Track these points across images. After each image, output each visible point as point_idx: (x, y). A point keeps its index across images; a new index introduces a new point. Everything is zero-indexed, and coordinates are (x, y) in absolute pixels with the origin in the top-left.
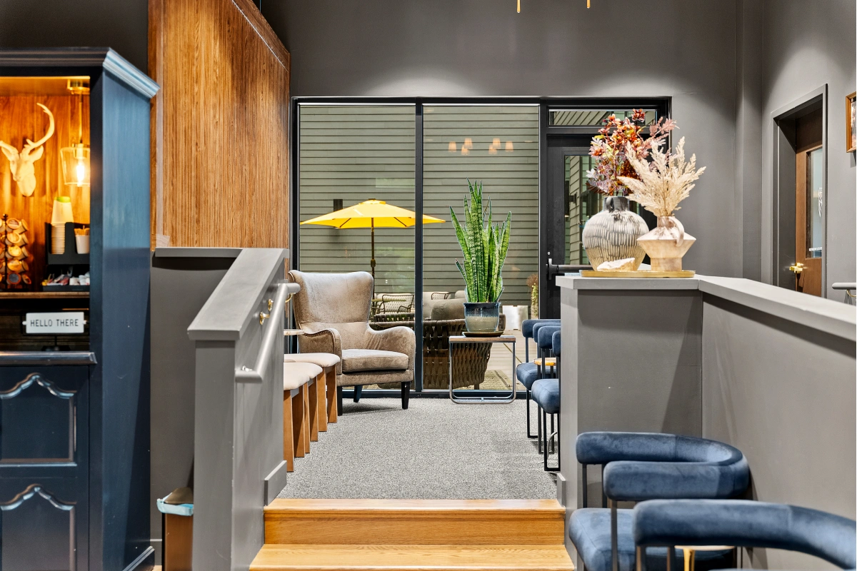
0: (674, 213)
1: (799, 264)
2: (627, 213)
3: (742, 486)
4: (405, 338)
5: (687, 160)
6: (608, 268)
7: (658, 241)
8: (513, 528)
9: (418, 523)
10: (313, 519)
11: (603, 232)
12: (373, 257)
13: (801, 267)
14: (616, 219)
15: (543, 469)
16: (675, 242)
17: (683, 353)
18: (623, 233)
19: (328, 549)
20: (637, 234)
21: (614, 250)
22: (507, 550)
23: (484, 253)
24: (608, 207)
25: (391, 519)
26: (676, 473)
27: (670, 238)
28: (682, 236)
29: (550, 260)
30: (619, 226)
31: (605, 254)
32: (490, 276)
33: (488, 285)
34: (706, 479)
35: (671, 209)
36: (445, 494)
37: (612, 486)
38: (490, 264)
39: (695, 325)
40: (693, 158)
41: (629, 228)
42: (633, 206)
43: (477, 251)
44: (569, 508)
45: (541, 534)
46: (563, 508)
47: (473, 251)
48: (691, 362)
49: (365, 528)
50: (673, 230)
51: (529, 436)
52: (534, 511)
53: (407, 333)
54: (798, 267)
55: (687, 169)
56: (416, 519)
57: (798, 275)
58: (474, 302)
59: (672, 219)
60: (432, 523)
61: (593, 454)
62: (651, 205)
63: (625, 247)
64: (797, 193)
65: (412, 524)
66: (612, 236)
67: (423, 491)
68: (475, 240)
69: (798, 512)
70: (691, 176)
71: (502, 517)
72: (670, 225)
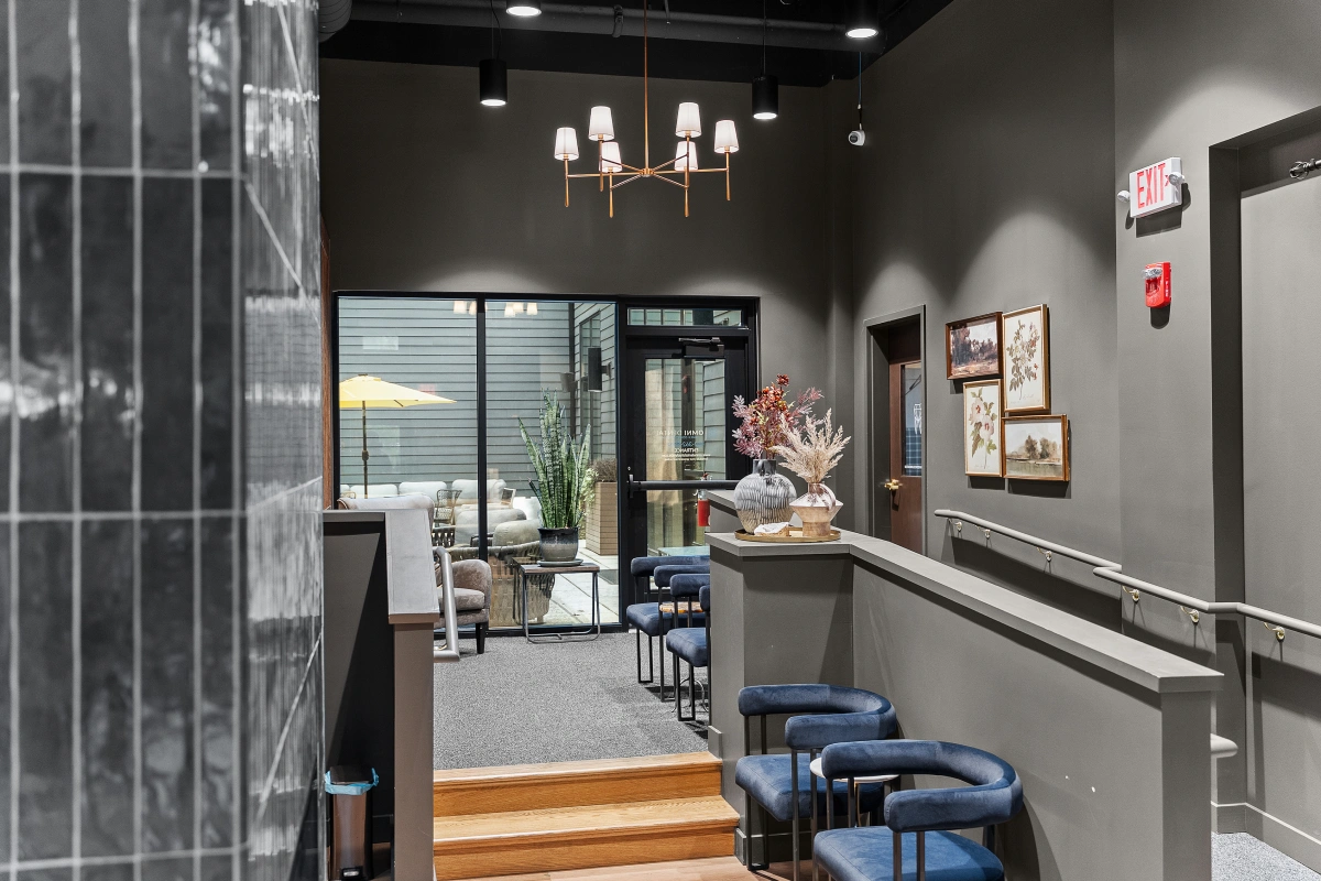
0: (825, 481)
1: (894, 481)
2: (777, 477)
3: (891, 729)
4: (479, 573)
5: (835, 431)
6: (764, 531)
7: (812, 508)
8: (672, 782)
9: (581, 785)
10: (476, 789)
11: (757, 495)
12: (365, 447)
13: (896, 484)
14: (768, 483)
15: (676, 719)
16: (828, 508)
17: (837, 610)
18: (775, 496)
19: (494, 817)
20: (787, 498)
21: (767, 513)
22: (670, 805)
23: (563, 473)
24: (759, 471)
25: (554, 783)
26: (844, 723)
27: (823, 505)
28: (834, 504)
29: (631, 476)
30: (771, 490)
31: (759, 516)
32: (569, 498)
33: (568, 508)
34: (868, 727)
35: (822, 476)
36: (598, 753)
37: (794, 738)
38: (570, 484)
39: (846, 586)
40: (841, 430)
41: (781, 491)
42: (787, 473)
43: (555, 471)
44: (729, 759)
45: (700, 787)
46: (719, 760)
47: (550, 470)
48: (842, 620)
49: (528, 794)
50: (825, 497)
51: (640, 682)
52: (692, 765)
53: (481, 568)
54: (893, 484)
55: (835, 440)
56: (579, 782)
57: (894, 492)
58: (551, 527)
59: (823, 486)
60: (594, 784)
61: (755, 707)
62: (804, 473)
63: (779, 511)
64: (891, 405)
65: (575, 786)
66: (766, 499)
67: (573, 751)
68: (553, 458)
69: (947, 746)
70: (837, 448)
71: (663, 772)
72: (821, 492)
